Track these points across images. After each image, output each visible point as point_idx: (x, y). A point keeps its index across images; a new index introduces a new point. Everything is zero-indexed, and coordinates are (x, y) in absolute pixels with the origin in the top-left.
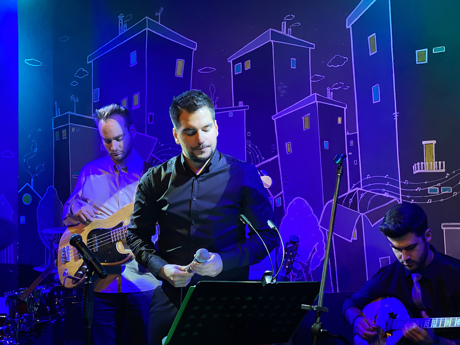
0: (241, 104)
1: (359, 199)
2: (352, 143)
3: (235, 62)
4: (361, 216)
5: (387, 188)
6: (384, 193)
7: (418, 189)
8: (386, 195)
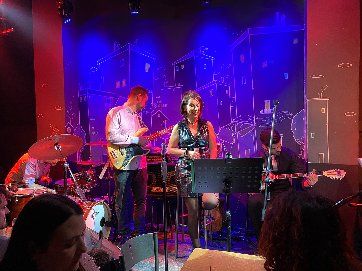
0: (179, 85)
1: (236, 125)
2: (233, 102)
3: (176, 66)
4: (237, 133)
5: (249, 121)
6: (247, 123)
7: (263, 121)
8: (248, 124)
